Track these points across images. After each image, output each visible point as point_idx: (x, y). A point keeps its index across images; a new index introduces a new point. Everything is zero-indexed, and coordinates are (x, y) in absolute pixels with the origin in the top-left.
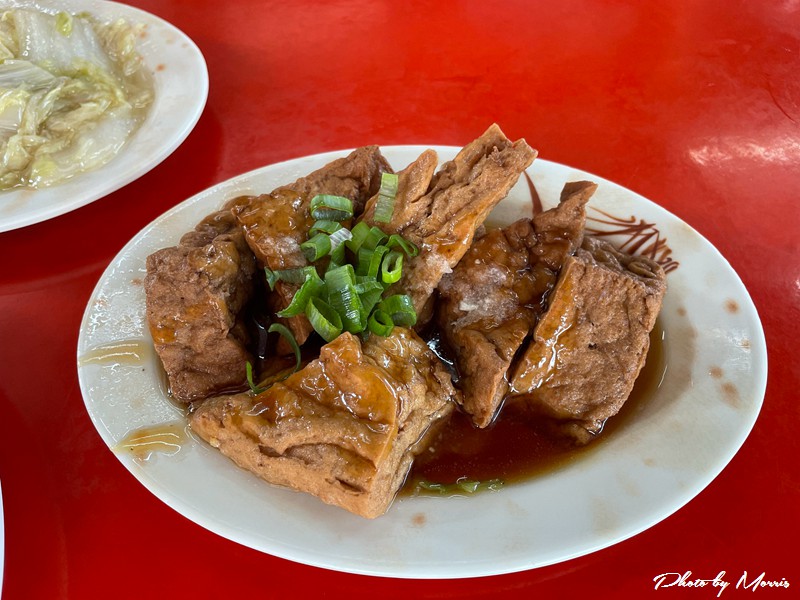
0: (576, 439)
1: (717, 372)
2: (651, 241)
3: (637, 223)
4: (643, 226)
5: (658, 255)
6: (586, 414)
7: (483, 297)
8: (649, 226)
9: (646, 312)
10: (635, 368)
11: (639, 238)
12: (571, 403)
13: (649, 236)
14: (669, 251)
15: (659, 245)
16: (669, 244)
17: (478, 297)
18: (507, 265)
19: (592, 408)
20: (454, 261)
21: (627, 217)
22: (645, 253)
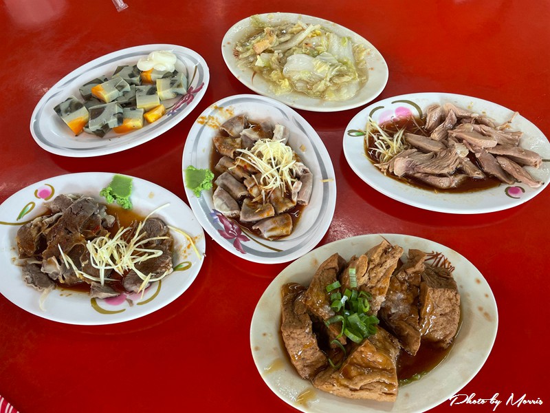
0: (443, 348)
1: (481, 309)
2: (442, 260)
3: (435, 253)
4: (438, 254)
5: (447, 265)
6: (444, 338)
7: (398, 306)
8: (440, 254)
9: (457, 300)
10: (457, 318)
11: (438, 260)
12: (438, 336)
13: (441, 258)
14: (450, 263)
15: (445, 260)
16: (449, 260)
17: (397, 306)
18: (402, 291)
19: (446, 336)
20: (385, 295)
21: (431, 252)
22: (441, 266)
